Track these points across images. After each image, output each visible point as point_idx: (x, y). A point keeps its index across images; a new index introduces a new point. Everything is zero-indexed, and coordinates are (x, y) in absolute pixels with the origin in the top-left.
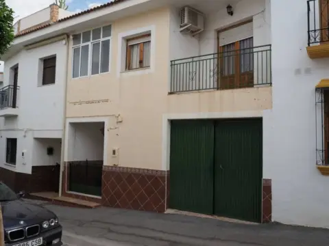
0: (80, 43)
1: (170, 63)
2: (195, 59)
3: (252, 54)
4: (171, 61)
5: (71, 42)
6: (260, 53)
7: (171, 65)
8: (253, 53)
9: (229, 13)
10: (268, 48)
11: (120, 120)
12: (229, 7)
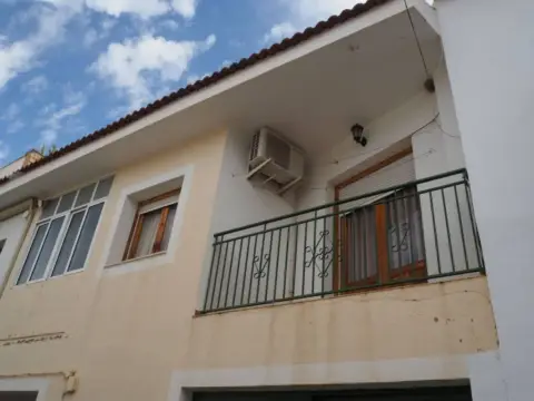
0: (52, 214)
1: (213, 241)
2: (269, 226)
3: (413, 200)
4: (216, 236)
5: (39, 214)
6: (437, 195)
7: (215, 245)
8: (417, 195)
9: (357, 139)
10: (459, 177)
11: (69, 389)
12: (357, 129)
